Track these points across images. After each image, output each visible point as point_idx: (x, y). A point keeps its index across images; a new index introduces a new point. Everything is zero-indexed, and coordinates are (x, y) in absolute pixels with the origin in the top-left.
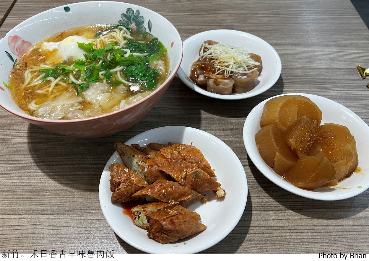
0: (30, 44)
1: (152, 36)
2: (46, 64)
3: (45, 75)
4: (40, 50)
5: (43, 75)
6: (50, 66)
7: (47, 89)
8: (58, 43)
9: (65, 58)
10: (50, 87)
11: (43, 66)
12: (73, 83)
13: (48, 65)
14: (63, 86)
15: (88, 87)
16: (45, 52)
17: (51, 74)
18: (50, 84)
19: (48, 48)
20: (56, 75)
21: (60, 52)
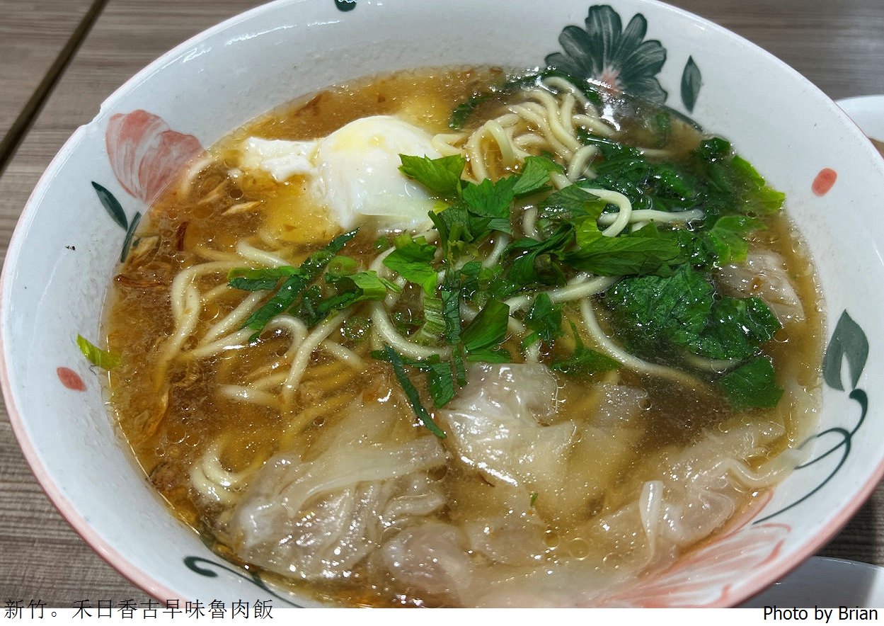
0: (192, 145)
1: (700, 129)
2: (261, 245)
3: (263, 300)
4: (235, 174)
5: (253, 300)
6: (278, 253)
7: (276, 379)
8: (306, 147)
9: (344, 219)
10: (287, 368)
11: (249, 255)
12: (390, 354)
13: (271, 249)
14: (346, 367)
15: (462, 383)
16: (254, 182)
17: (289, 302)
18: (286, 350)
19: (266, 166)
20: (310, 308)
21: (319, 190)
